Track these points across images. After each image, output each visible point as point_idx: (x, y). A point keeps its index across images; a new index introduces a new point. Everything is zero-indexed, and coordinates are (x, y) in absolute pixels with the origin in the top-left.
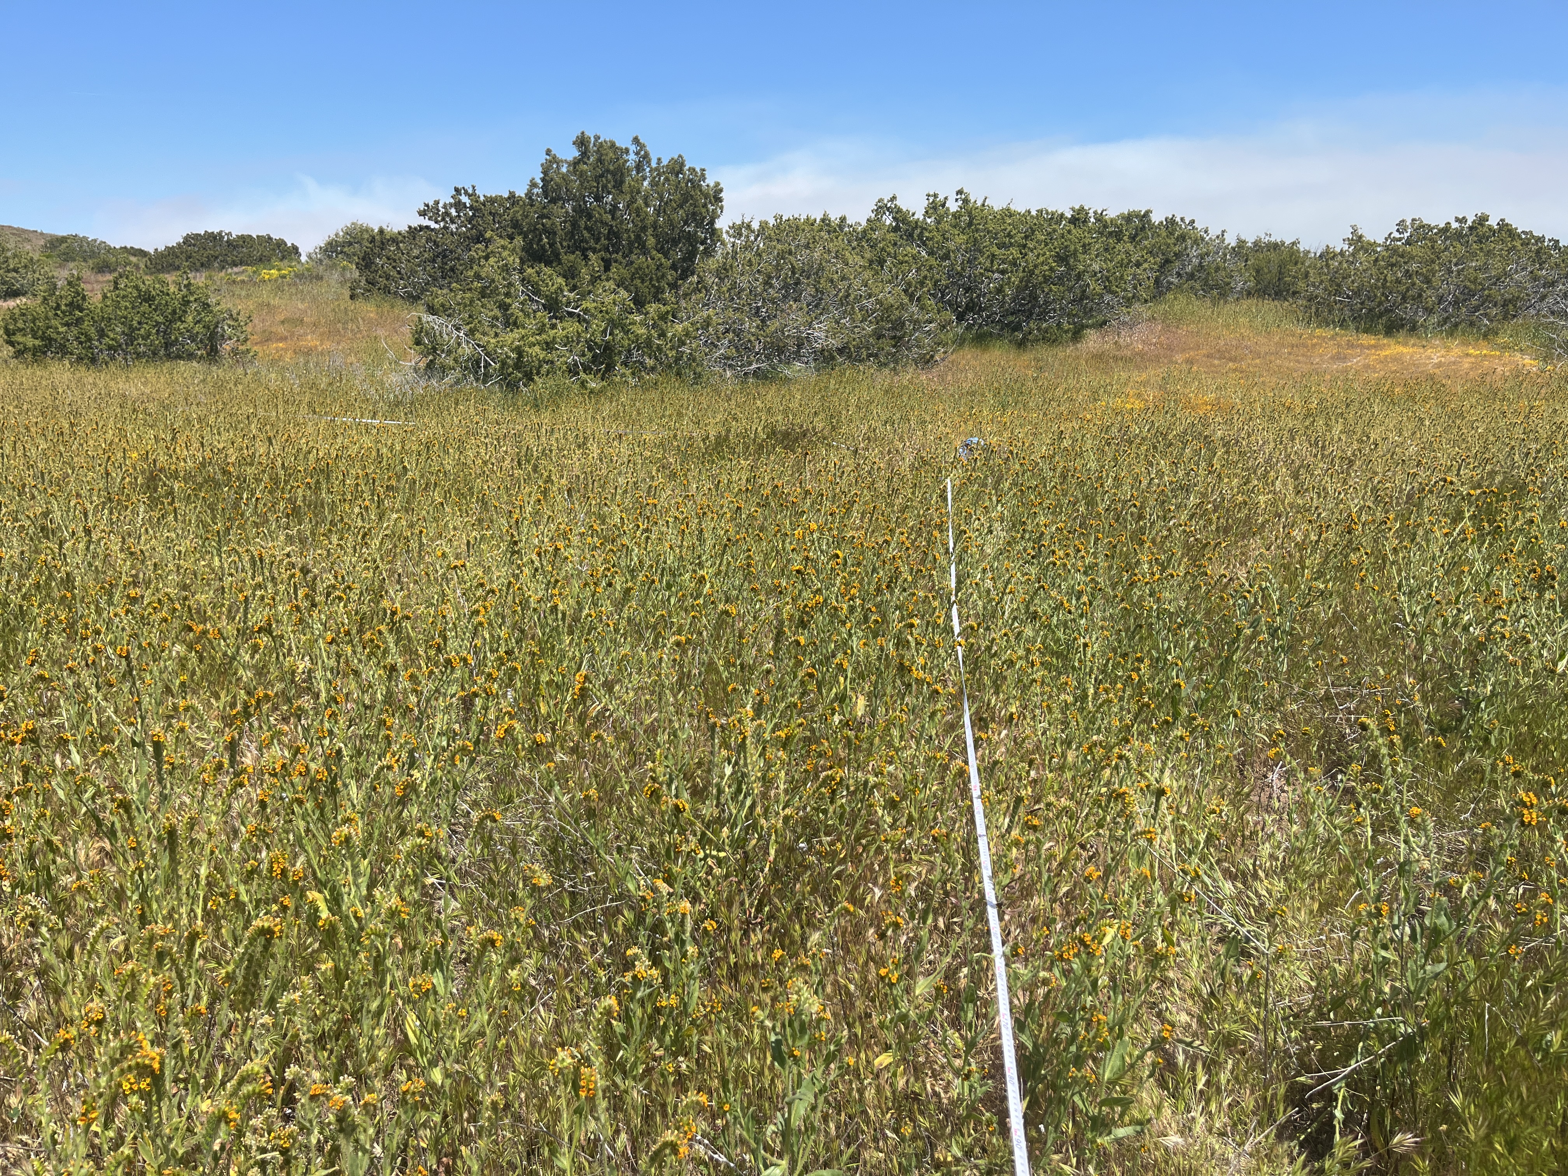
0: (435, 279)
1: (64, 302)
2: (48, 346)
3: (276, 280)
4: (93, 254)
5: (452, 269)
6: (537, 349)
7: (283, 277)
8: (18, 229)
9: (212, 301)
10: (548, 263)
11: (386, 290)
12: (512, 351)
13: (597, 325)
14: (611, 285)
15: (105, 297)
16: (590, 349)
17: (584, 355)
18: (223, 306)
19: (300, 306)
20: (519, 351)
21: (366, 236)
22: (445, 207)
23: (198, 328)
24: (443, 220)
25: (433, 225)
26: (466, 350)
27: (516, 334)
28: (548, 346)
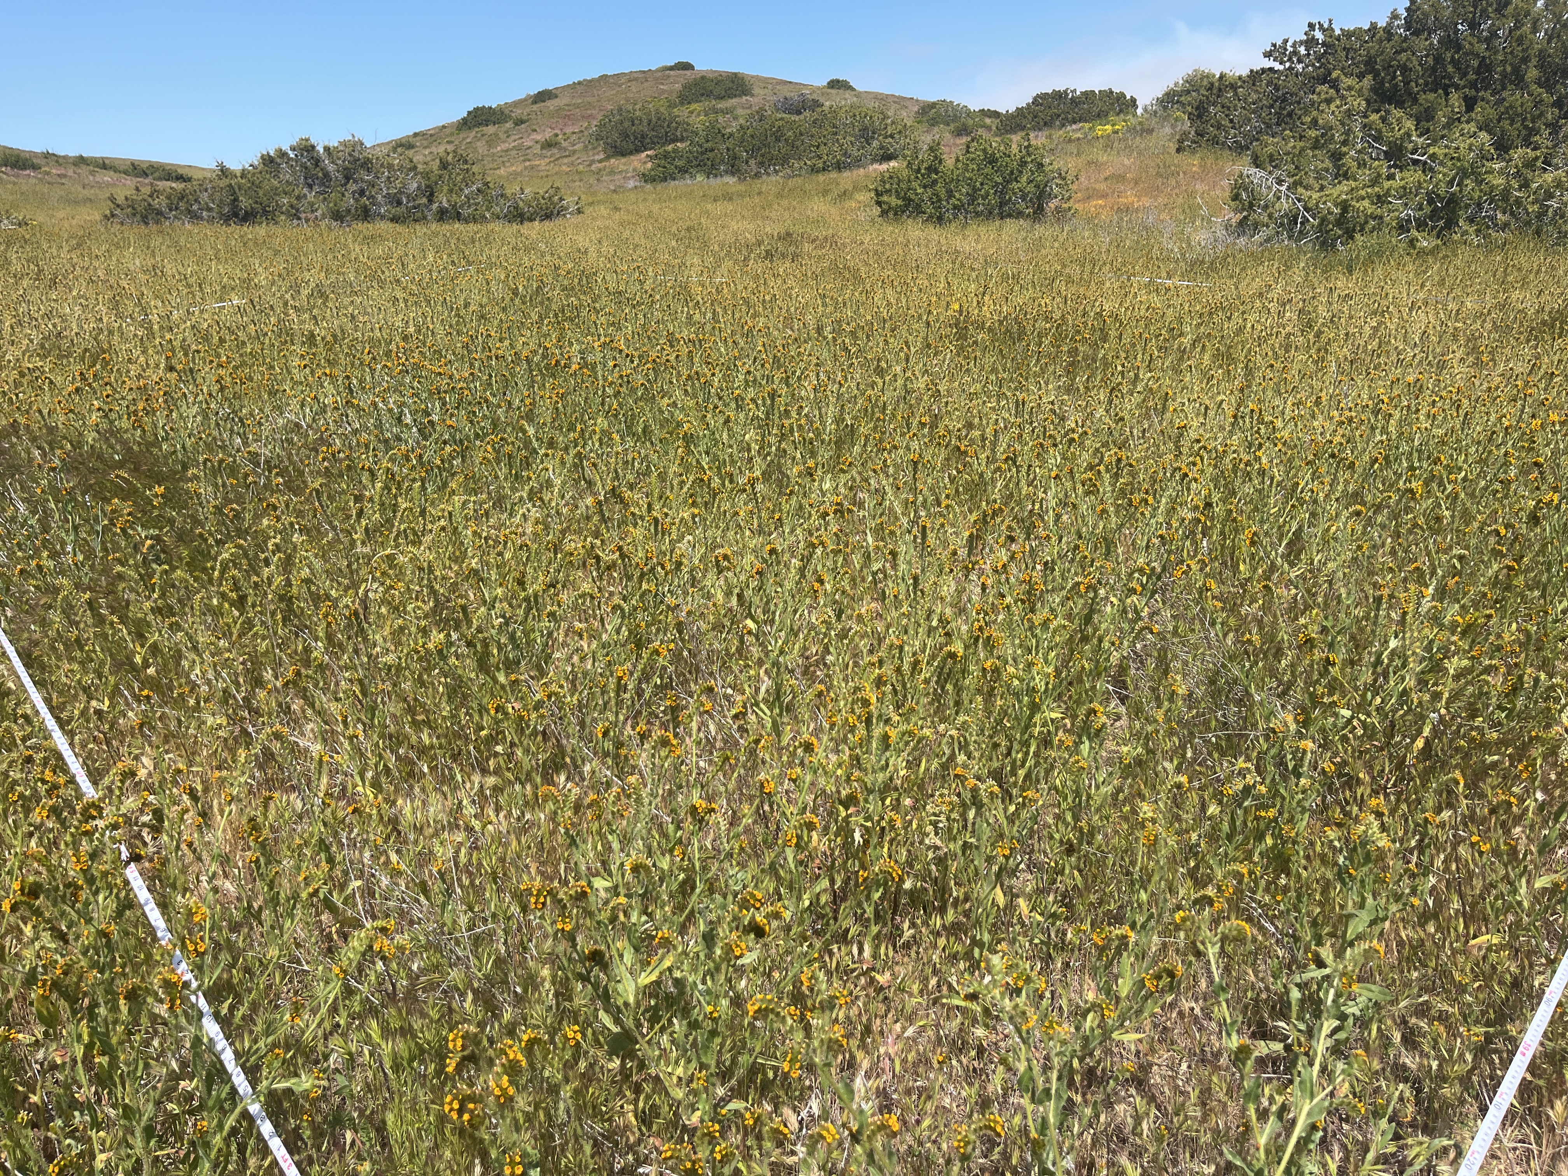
0: (1269, 126)
1: (925, 165)
2: (907, 206)
3: (1109, 136)
4: (956, 118)
5: (1290, 115)
6: (1366, 203)
7: (1116, 132)
8: (899, 97)
9: (1046, 161)
10: (1400, 104)
11: (1215, 141)
12: (1336, 206)
13: (1444, 173)
14: (1472, 127)
15: (957, 160)
16: (1431, 202)
17: (1421, 209)
18: (1056, 166)
19: (1126, 162)
20: (1345, 207)
21: (1205, 83)
22: (1294, 45)
23: (1031, 188)
24: (1290, 60)
25: (1277, 66)
26: (1284, 205)
27: (1345, 186)
28: (1380, 200)
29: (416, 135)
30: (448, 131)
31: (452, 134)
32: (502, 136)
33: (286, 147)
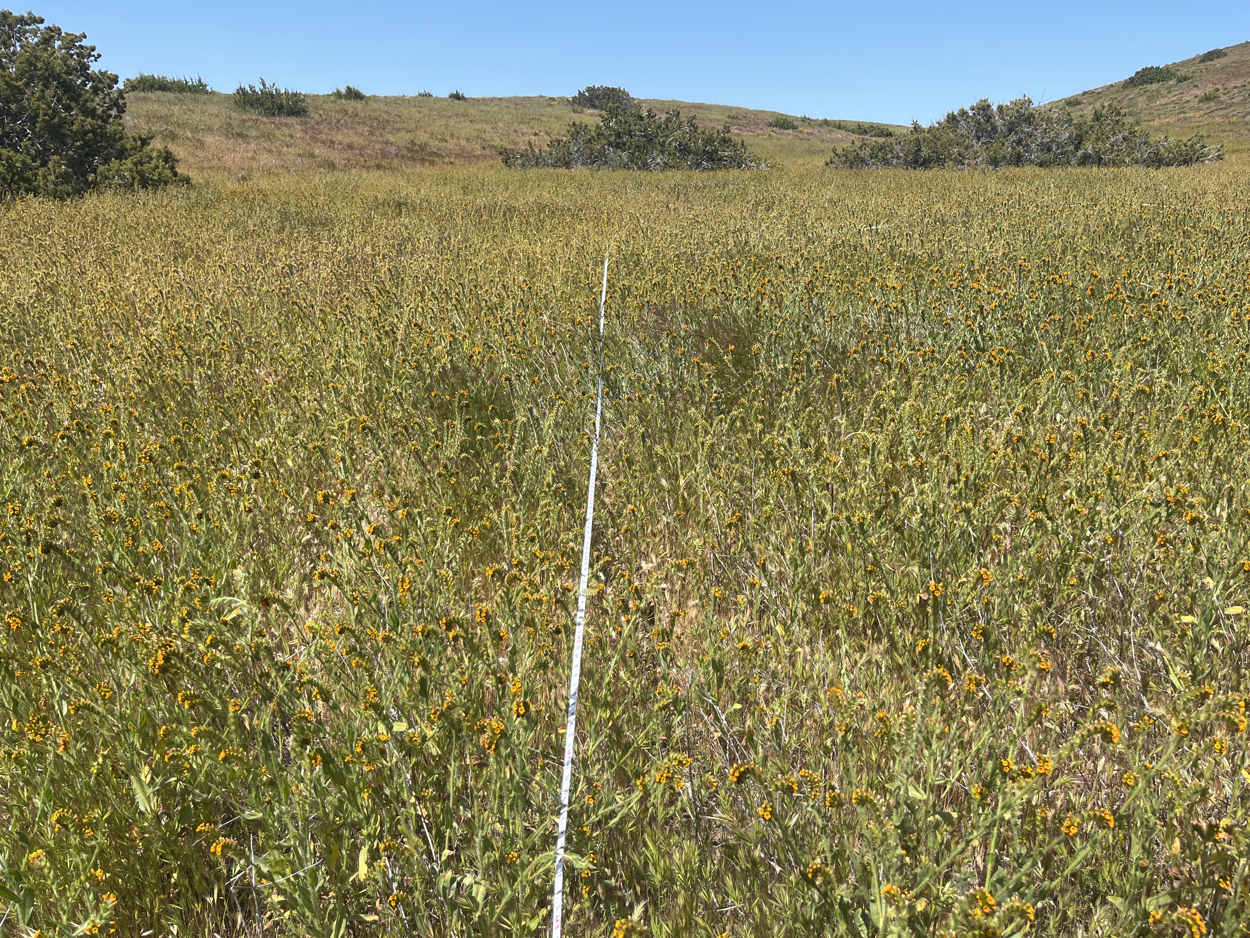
29: (1085, 93)
30: (1114, 89)
31: (1118, 92)
32: (1164, 92)
33: (967, 108)
